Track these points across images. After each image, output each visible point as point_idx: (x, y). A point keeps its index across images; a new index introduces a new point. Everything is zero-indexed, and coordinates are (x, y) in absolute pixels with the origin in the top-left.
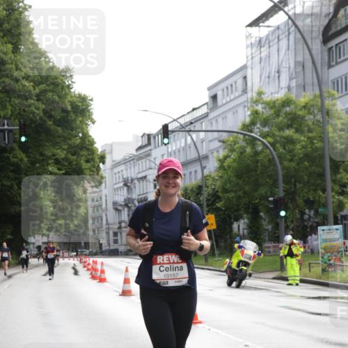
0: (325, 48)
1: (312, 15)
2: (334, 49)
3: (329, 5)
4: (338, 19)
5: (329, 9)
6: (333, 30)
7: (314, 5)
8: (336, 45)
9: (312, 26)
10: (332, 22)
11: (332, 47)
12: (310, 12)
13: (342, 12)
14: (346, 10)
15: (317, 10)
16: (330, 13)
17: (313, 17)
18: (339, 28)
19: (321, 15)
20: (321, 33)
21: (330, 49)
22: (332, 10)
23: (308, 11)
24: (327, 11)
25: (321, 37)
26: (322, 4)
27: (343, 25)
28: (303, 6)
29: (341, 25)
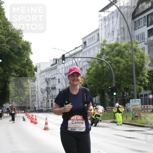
0: (133, 22)
1: (127, 7)
2: (137, 22)
3: (135, 3)
4: (138, 9)
5: (135, 4)
6: (137, 14)
7: (128, 2)
8: (138, 20)
9: (128, 12)
10: (136, 10)
11: (136, 21)
12: (127, 6)
13: (140, 6)
14: (142, 5)
15: (129, 5)
16: (135, 6)
17: (128, 8)
18: (139, 13)
19: (131, 7)
20: (131, 15)
21: (135, 22)
22: (136, 5)
23: (126, 5)
24: (134, 5)
25: (131, 16)
26: (132, 2)
27: (141, 12)
28: (124, 3)
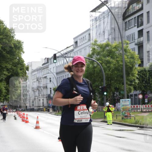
0: (124, 22)
1: (118, 7)
2: (128, 22)
3: (126, 4)
4: (129, 10)
5: (125, 5)
6: (127, 14)
7: (119, 3)
8: (129, 21)
9: (118, 12)
10: (127, 11)
11: (127, 22)
12: (117, 6)
13: (131, 7)
14: (132, 6)
15: (120, 5)
16: (126, 7)
17: (119, 8)
18: (130, 14)
19: (122, 7)
20: (122, 15)
21: (126, 22)
22: (127, 6)
23: (116, 6)
24: (125, 6)
25: (122, 17)
26: (123, 3)
27: (132, 12)
28: (115, 4)
29: (130, 12)
